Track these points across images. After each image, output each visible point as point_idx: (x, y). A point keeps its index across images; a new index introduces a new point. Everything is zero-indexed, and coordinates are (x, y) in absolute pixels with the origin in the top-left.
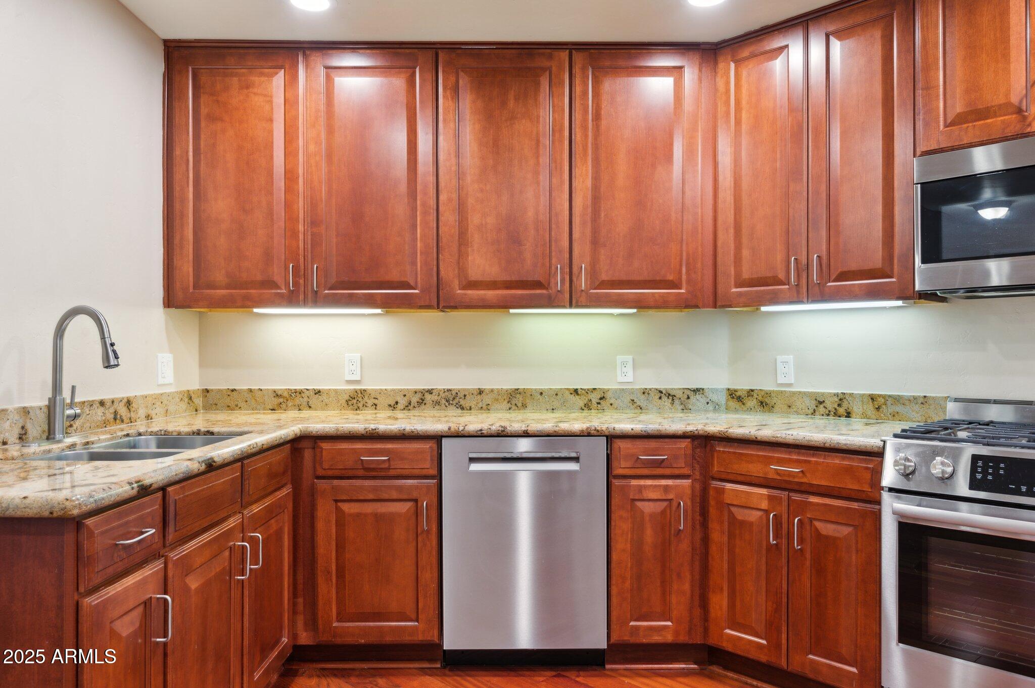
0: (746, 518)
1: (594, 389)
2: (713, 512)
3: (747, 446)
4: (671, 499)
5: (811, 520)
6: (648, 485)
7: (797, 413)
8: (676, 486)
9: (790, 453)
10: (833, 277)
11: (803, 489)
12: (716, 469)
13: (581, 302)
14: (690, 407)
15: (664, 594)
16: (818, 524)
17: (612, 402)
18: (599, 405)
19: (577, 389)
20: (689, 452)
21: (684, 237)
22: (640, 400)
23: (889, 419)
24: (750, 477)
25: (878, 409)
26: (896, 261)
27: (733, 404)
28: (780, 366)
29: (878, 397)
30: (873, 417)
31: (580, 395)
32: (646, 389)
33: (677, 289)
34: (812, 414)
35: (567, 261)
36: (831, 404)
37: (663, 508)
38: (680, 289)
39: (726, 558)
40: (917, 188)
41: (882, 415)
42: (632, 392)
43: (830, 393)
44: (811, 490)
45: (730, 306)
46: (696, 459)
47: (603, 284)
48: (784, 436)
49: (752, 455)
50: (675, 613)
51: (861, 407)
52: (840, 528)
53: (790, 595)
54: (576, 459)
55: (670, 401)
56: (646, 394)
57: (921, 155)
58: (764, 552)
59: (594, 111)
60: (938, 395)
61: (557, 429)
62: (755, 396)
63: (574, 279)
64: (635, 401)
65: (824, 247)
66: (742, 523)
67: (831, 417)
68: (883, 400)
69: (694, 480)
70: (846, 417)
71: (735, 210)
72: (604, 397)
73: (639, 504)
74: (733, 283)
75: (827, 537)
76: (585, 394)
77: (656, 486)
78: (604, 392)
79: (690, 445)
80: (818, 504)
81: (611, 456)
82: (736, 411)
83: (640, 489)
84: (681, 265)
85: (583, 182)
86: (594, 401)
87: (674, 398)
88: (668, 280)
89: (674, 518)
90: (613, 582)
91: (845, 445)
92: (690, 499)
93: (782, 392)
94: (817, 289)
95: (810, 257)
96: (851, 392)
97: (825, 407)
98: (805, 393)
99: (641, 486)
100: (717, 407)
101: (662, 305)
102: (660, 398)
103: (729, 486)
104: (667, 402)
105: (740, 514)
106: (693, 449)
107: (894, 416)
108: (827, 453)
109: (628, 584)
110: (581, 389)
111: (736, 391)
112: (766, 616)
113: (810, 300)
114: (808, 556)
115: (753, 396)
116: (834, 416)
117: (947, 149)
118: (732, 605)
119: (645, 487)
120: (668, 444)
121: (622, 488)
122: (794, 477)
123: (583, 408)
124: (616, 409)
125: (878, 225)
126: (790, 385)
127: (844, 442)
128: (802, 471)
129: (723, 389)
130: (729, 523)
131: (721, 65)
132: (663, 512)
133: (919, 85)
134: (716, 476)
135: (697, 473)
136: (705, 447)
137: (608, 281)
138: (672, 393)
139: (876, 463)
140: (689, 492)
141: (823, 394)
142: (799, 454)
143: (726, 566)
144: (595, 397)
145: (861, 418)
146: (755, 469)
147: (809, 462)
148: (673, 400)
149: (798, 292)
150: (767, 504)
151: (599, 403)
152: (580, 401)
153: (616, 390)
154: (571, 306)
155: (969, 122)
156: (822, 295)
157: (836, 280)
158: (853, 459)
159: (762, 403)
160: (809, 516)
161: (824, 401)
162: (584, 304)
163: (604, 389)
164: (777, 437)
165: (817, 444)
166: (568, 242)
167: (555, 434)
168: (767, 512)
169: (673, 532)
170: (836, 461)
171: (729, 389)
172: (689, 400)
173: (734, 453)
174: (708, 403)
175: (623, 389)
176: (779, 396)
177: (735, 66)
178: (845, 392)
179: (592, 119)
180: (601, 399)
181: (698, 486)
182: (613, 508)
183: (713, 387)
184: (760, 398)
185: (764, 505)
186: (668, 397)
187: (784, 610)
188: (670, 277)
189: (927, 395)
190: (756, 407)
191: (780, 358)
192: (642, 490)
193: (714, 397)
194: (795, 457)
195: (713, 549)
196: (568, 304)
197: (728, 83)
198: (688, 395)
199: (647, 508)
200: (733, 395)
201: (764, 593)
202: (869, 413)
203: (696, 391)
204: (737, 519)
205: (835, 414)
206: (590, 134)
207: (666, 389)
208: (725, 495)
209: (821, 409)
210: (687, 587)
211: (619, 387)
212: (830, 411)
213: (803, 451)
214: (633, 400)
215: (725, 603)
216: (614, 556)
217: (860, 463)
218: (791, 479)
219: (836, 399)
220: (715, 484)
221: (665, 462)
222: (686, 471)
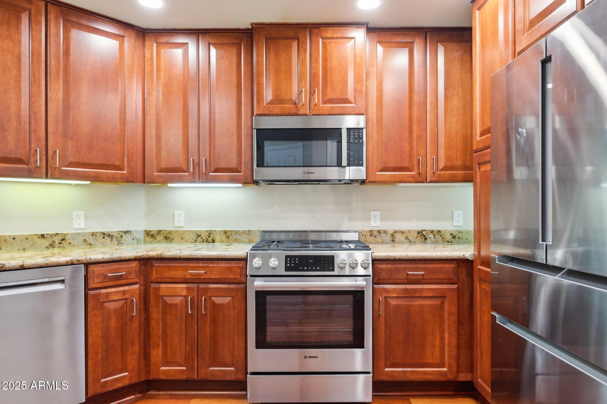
0: (174, 302)
1: (57, 234)
2: (152, 302)
3: (174, 261)
4: (127, 298)
5: (210, 297)
6: (113, 292)
7: (186, 242)
8: (130, 290)
9: (199, 263)
10: (212, 170)
11: (206, 281)
12: (154, 277)
13: (55, 175)
14: (123, 242)
15: (123, 357)
16: (214, 299)
17: (70, 241)
18: (61, 245)
19: (44, 234)
20: (138, 268)
21: (126, 140)
22: (90, 239)
23: (233, 242)
24: (176, 279)
25: (228, 237)
26: (243, 165)
27: (148, 239)
28: (176, 216)
29: (228, 232)
30: (226, 241)
31: (46, 238)
32: (94, 232)
33: (122, 171)
34: (195, 242)
35: (44, 146)
36: (204, 236)
37: (122, 304)
38: (123, 170)
39: (161, 325)
40: (254, 131)
41: (230, 240)
42: (85, 234)
43: (204, 231)
44: (210, 281)
45: (154, 183)
46: (141, 272)
47: (70, 165)
48: (196, 254)
49: (176, 266)
50: (130, 367)
51: (220, 237)
52: (225, 298)
53: (199, 339)
54: (62, 281)
55: (110, 239)
56: (94, 236)
57: (256, 116)
58: (184, 319)
59: (65, 49)
60: (255, 230)
61: (48, 262)
62: (162, 234)
63: (50, 159)
64: (87, 241)
65: (208, 154)
66: (171, 305)
67: (205, 243)
68: (230, 233)
69: (140, 285)
70: (212, 242)
71: (157, 128)
72: (64, 239)
73: (106, 304)
74: (155, 169)
75: (219, 305)
76: (50, 237)
77: (117, 292)
78: (64, 236)
79: (138, 265)
80: (214, 288)
81: (87, 277)
82: (150, 243)
83: (107, 295)
84: (124, 157)
85: (56, 94)
86: (57, 242)
87: (113, 237)
88: (116, 165)
89: (129, 309)
90: (90, 357)
91: (229, 256)
92: (138, 296)
93: (178, 231)
94: (204, 176)
95: (201, 159)
96: (215, 230)
97: (201, 238)
98: (191, 231)
99: (108, 293)
100: (139, 241)
101: (112, 180)
102: (104, 238)
103: (162, 286)
104: (108, 240)
105: (169, 300)
106: (140, 266)
107: (235, 240)
108: (218, 262)
109: (99, 357)
110: (47, 234)
111: (150, 231)
112: (186, 353)
113: (200, 181)
114: (209, 316)
115: (161, 234)
116: (206, 242)
117: (267, 115)
118: (165, 353)
119: (111, 293)
120: (125, 265)
121: (96, 296)
122: (201, 276)
123: (49, 247)
124: (74, 246)
125: (235, 146)
126: (182, 227)
127: (228, 255)
128: (206, 272)
129: (143, 231)
130: (163, 307)
131: (148, 43)
132: (122, 307)
133: (255, 82)
134: (154, 281)
135: (142, 281)
136: (147, 264)
137: (76, 162)
138: (111, 234)
139: (243, 264)
140: (138, 292)
141: (200, 231)
142: (203, 263)
143: (161, 331)
144: (57, 240)
145: (220, 243)
146: (179, 274)
147: (209, 267)
148: (112, 238)
149: (194, 177)
150: (186, 293)
151: (60, 243)
152: (46, 243)
153: (73, 234)
154: (47, 177)
155: (276, 104)
156: (207, 179)
157: (213, 172)
158: (231, 263)
159: (166, 237)
160: (209, 295)
161: (201, 235)
162: (57, 177)
163: (64, 233)
164: (192, 255)
165: (214, 257)
166: (45, 134)
167: (46, 266)
168: (186, 297)
169: (128, 317)
170: (223, 265)
171: (146, 231)
172: (122, 238)
173: (166, 266)
174: (133, 239)
175: (78, 233)
176: (176, 233)
177: (157, 46)
178: (212, 230)
179: (63, 54)
180: (62, 240)
181: (142, 288)
182: (89, 310)
183: (137, 230)
184: (165, 235)
185: (184, 293)
186: (109, 237)
187: (196, 347)
188: (117, 163)
189: (250, 230)
190: (163, 240)
191: (176, 213)
192: (109, 296)
193: (137, 236)
194: (201, 265)
195: (153, 323)
196: (45, 176)
197: (152, 54)
198: (121, 235)
199: (112, 306)
200: (149, 234)
201: (184, 342)
202: (224, 240)
203: (126, 232)
204: (168, 303)
205: (207, 241)
206: (61, 62)
207: (108, 232)
208: (160, 291)
209: (199, 239)
210: (137, 349)
211: (75, 232)
212: (204, 240)
213: (206, 261)
214: (85, 240)
215: (160, 352)
216: (90, 341)
217: (235, 265)
218: (200, 277)
219: (207, 233)
220: (153, 286)
221: (123, 276)
222: (136, 280)
